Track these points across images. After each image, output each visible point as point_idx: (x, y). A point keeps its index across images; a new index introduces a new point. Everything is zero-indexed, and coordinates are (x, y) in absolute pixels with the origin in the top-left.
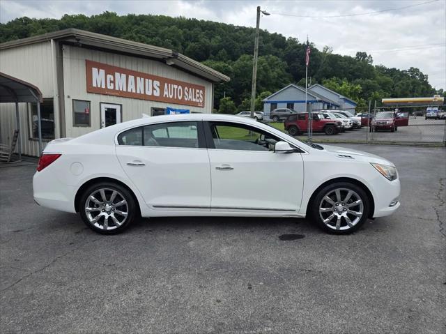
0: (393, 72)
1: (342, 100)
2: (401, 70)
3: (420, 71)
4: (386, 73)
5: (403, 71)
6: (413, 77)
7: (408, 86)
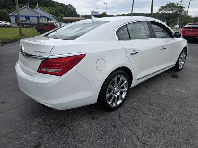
0: (62, 5)
1: (52, 17)
2: (65, 5)
3: (73, 6)
4: (60, 5)
5: (66, 5)
6: (71, 8)
7: (70, 12)
